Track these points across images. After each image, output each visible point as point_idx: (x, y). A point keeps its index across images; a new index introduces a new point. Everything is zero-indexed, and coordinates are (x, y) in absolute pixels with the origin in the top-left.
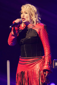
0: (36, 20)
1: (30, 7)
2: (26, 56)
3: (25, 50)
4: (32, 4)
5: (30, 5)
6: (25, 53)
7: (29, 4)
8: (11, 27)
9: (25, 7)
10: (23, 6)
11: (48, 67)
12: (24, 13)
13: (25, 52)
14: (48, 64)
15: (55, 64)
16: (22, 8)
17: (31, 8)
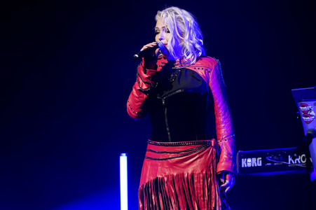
0: (194, 45)
1: (176, 13)
2: (169, 138)
3: (167, 125)
4: (181, 7)
5: (176, 9)
6: (167, 132)
7: (175, 6)
8: (137, 56)
9: (164, 16)
10: (159, 12)
11: (230, 165)
12: (161, 32)
13: (168, 129)
14: (230, 159)
15: (240, 163)
16: (157, 17)
17: (178, 16)
